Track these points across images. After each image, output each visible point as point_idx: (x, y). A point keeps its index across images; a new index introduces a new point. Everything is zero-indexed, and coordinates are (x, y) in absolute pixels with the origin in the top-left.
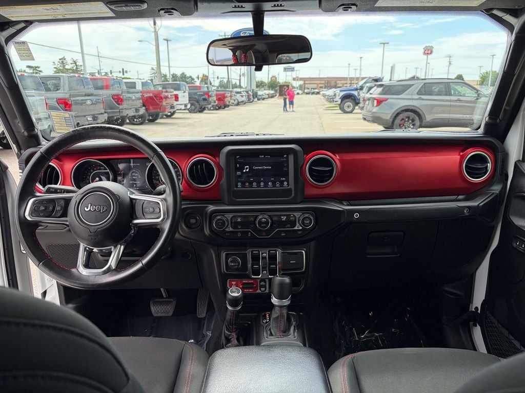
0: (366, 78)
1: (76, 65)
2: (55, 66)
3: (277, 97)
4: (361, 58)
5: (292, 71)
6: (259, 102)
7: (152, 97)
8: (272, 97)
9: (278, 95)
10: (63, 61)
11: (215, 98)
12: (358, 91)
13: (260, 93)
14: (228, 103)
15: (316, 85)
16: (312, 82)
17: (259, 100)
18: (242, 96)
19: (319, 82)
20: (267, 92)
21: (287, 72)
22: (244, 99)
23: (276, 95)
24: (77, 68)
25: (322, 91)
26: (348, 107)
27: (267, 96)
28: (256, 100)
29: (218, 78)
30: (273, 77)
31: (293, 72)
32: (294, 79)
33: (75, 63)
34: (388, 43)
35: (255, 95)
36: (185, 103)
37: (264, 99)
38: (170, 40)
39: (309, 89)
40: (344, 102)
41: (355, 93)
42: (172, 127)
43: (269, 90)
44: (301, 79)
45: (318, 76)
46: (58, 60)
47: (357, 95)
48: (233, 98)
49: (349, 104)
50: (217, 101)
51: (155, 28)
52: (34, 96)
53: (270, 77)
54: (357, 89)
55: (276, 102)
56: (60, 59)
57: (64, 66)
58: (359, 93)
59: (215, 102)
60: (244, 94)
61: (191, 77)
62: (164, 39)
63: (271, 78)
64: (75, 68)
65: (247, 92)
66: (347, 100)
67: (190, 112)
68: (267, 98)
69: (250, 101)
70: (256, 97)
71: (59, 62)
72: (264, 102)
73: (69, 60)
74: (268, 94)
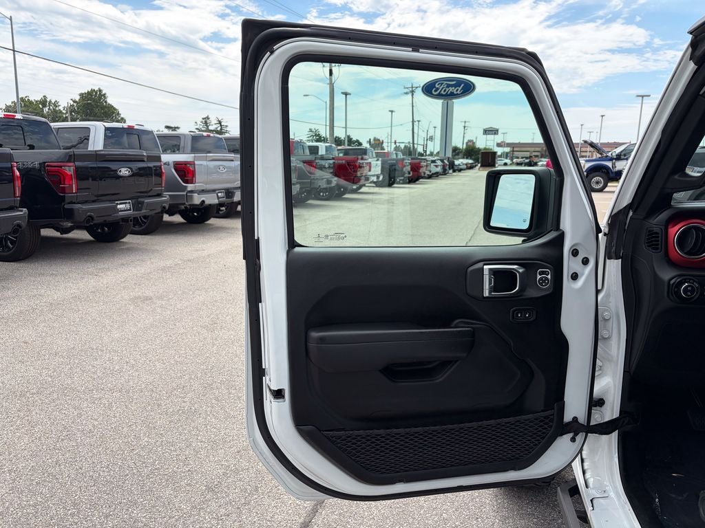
0: (626, 143)
1: (221, 125)
2: (197, 127)
3: (477, 167)
4: (602, 116)
5: (495, 134)
6: (454, 174)
7: (345, 165)
8: (471, 167)
9: (479, 165)
10: (206, 121)
11: (409, 168)
12: (614, 161)
13: (457, 162)
14: (423, 175)
15: (528, 153)
16: (523, 149)
17: (454, 171)
18: (437, 166)
19: (533, 149)
20: (465, 161)
21: (488, 136)
22: (439, 169)
23: (476, 166)
24: (221, 129)
25: (541, 161)
26: (597, 183)
27: (465, 167)
28: (451, 171)
29: (395, 143)
30: (469, 141)
31: (496, 136)
32: (499, 145)
33: (220, 123)
34: (649, 96)
35: (452, 166)
36: (377, 173)
37: (460, 170)
38: (350, 94)
39: (518, 158)
40: (591, 176)
41: (609, 164)
42: (368, 204)
43: (467, 158)
44: (509, 145)
45: (530, 142)
46: (201, 120)
47: (611, 166)
48: (429, 168)
49: (597, 180)
50: (411, 173)
51: (331, 79)
52: (232, 161)
53: (466, 141)
54: (611, 159)
55: (477, 174)
56: (203, 119)
57: (208, 126)
58: (614, 164)
59: (409, 173)
60: (439, 163)
61: (357, 141)
62: (342, 93)
63: (467, 143)
64: (219, 129)
65: (442, 161)
66: (597, 173)
67: (377, 186)
68: (464, 170)
69: (444, 173)
70: (453, 168)
71: (202, 122)
72: (460, 174)
73: (213, 121)
74: (466, 164)
